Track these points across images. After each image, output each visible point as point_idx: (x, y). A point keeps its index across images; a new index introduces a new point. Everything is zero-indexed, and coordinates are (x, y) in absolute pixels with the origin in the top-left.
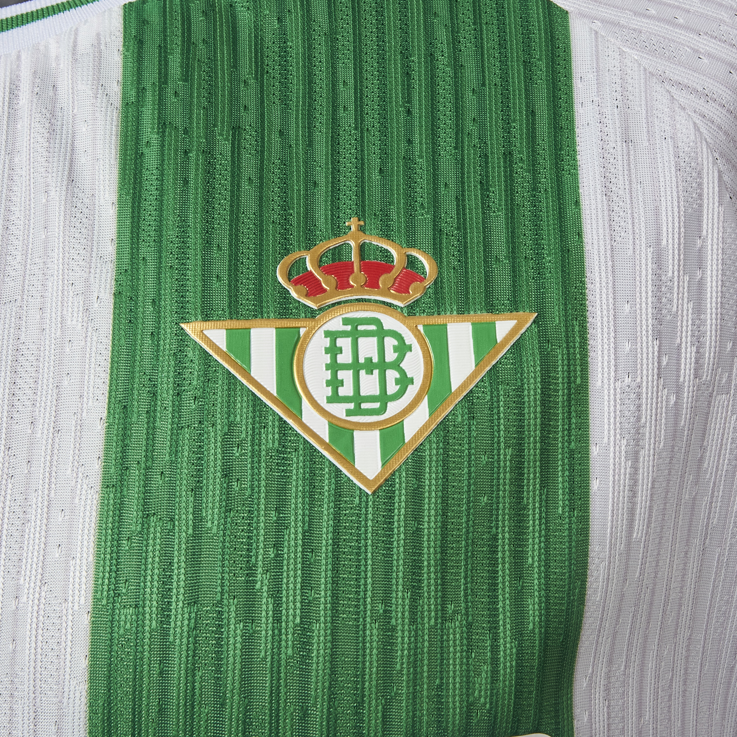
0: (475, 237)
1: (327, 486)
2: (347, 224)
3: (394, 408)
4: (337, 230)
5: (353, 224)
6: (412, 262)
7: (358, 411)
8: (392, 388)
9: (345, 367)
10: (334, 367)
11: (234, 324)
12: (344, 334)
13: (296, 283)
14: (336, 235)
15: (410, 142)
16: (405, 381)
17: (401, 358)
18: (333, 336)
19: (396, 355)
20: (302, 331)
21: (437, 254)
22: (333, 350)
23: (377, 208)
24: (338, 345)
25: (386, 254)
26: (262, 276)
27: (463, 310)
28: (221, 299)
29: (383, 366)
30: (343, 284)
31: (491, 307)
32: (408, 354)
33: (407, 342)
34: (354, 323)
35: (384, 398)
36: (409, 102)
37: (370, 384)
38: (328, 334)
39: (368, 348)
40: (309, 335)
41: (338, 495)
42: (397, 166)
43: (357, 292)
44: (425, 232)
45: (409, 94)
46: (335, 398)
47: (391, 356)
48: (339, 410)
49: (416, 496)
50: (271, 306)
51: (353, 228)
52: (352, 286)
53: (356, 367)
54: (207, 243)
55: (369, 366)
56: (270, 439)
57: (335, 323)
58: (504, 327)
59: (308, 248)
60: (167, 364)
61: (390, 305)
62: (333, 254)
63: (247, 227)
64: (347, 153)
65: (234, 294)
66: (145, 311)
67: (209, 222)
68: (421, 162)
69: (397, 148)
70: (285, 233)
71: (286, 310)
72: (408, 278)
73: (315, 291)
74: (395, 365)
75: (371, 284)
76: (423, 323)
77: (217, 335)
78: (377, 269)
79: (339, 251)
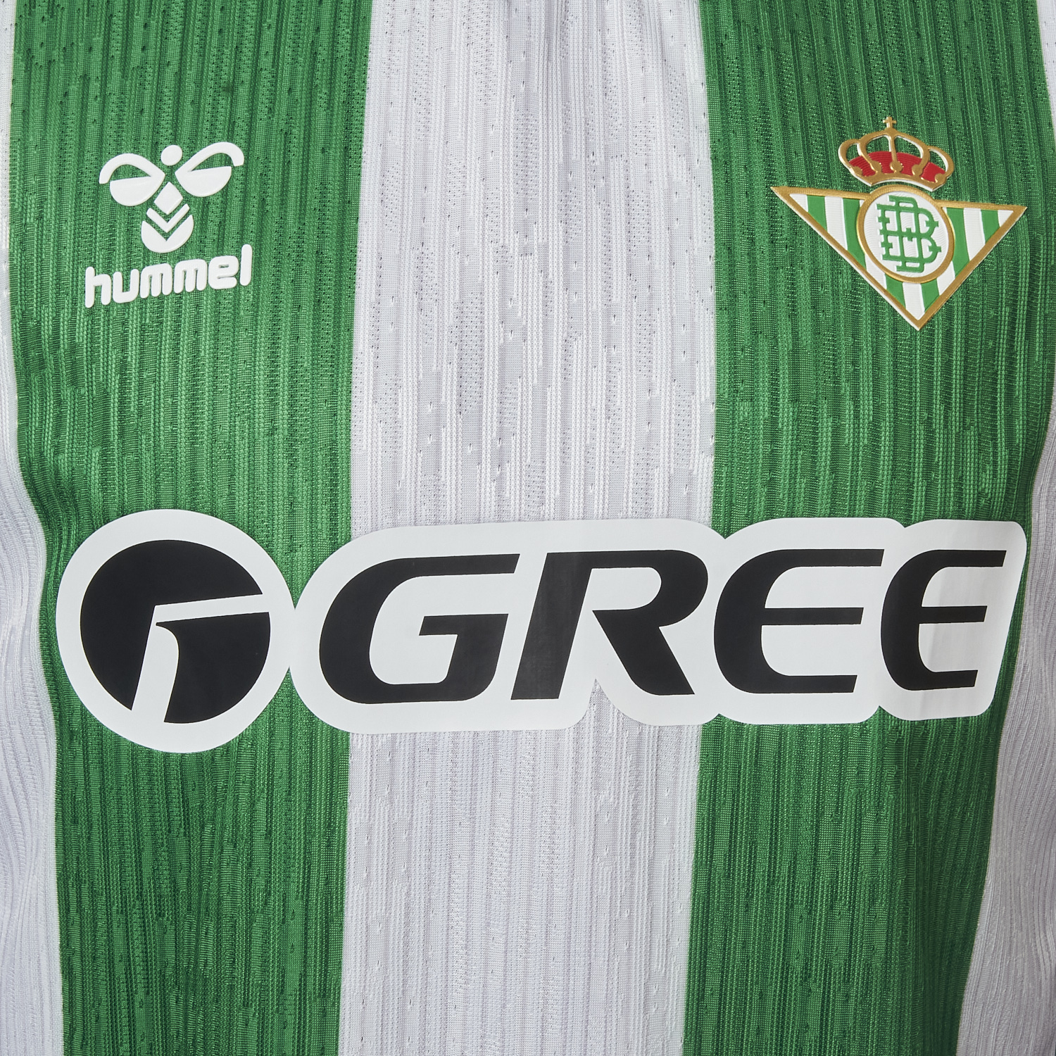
0: (977, 142)
1: (887, 321)
2: (884, 121)
3: (929, 268)
4: (878, 126)
5: (888, 122)
6: (933, 157)
7: (903, 268)
8: (927, 254)
9: (893, 233)
10: (886, 233)
11: (813, 192)
12: (890, 208)
13: (854, 164)
14: (877, 129)
15: (922, 60)
16: (935, 249)
17: (931, 232)
18: (883, 208)
19: (928, 228)
20: (861, 203)
21: (952, 154)
22: (884, 220)
23: (905, 110)
24: (886, 216)
25: (915, 149)
26: (828, 157)
27: (974, 199)
28: (801, 172)
29: (920, 236)
30: (886, 169)
31: (993, 199)
32: (936, 229)
33: (935, 220)
34: (898, 200)
35: (922, 260)
36: (917, 26)
37: (911, 249)
38: (879, 206)
39: (908, 221)
40: (867, 206)
41: (895, 329)
42: (914, 79)
43: (897, 176)
44: (941, 133)
45: (917, 20)
46: (887, 257)
47: (924, 229)
48: (892, 266)
49: (948, 335)
50: (838, 179)
51: (888, 125)
52: (892, 172)
53: (900, 234)
54: (785, 124)
55: (910, 235)
56: (845, 281)
57: (884, 200)
58: (1004, 215)
59: (857, 137)
60: (761, 218)
61: (922, 189)
62: (876, 145)
63: (812, 115)
64: (876, 63)
65: (809, 168)
66: (739, 174)
67: (783, 108)
68: (933, 78)
69: (913, 64)
70: (840, 123)
71: (848, 184)
72: (932, 170)
73: (867, 172)
74: (928, 236)
75: (906, 171)
76: (945, 205)
77: (801, 199)
78: (909, 160)
79: (880, 143)
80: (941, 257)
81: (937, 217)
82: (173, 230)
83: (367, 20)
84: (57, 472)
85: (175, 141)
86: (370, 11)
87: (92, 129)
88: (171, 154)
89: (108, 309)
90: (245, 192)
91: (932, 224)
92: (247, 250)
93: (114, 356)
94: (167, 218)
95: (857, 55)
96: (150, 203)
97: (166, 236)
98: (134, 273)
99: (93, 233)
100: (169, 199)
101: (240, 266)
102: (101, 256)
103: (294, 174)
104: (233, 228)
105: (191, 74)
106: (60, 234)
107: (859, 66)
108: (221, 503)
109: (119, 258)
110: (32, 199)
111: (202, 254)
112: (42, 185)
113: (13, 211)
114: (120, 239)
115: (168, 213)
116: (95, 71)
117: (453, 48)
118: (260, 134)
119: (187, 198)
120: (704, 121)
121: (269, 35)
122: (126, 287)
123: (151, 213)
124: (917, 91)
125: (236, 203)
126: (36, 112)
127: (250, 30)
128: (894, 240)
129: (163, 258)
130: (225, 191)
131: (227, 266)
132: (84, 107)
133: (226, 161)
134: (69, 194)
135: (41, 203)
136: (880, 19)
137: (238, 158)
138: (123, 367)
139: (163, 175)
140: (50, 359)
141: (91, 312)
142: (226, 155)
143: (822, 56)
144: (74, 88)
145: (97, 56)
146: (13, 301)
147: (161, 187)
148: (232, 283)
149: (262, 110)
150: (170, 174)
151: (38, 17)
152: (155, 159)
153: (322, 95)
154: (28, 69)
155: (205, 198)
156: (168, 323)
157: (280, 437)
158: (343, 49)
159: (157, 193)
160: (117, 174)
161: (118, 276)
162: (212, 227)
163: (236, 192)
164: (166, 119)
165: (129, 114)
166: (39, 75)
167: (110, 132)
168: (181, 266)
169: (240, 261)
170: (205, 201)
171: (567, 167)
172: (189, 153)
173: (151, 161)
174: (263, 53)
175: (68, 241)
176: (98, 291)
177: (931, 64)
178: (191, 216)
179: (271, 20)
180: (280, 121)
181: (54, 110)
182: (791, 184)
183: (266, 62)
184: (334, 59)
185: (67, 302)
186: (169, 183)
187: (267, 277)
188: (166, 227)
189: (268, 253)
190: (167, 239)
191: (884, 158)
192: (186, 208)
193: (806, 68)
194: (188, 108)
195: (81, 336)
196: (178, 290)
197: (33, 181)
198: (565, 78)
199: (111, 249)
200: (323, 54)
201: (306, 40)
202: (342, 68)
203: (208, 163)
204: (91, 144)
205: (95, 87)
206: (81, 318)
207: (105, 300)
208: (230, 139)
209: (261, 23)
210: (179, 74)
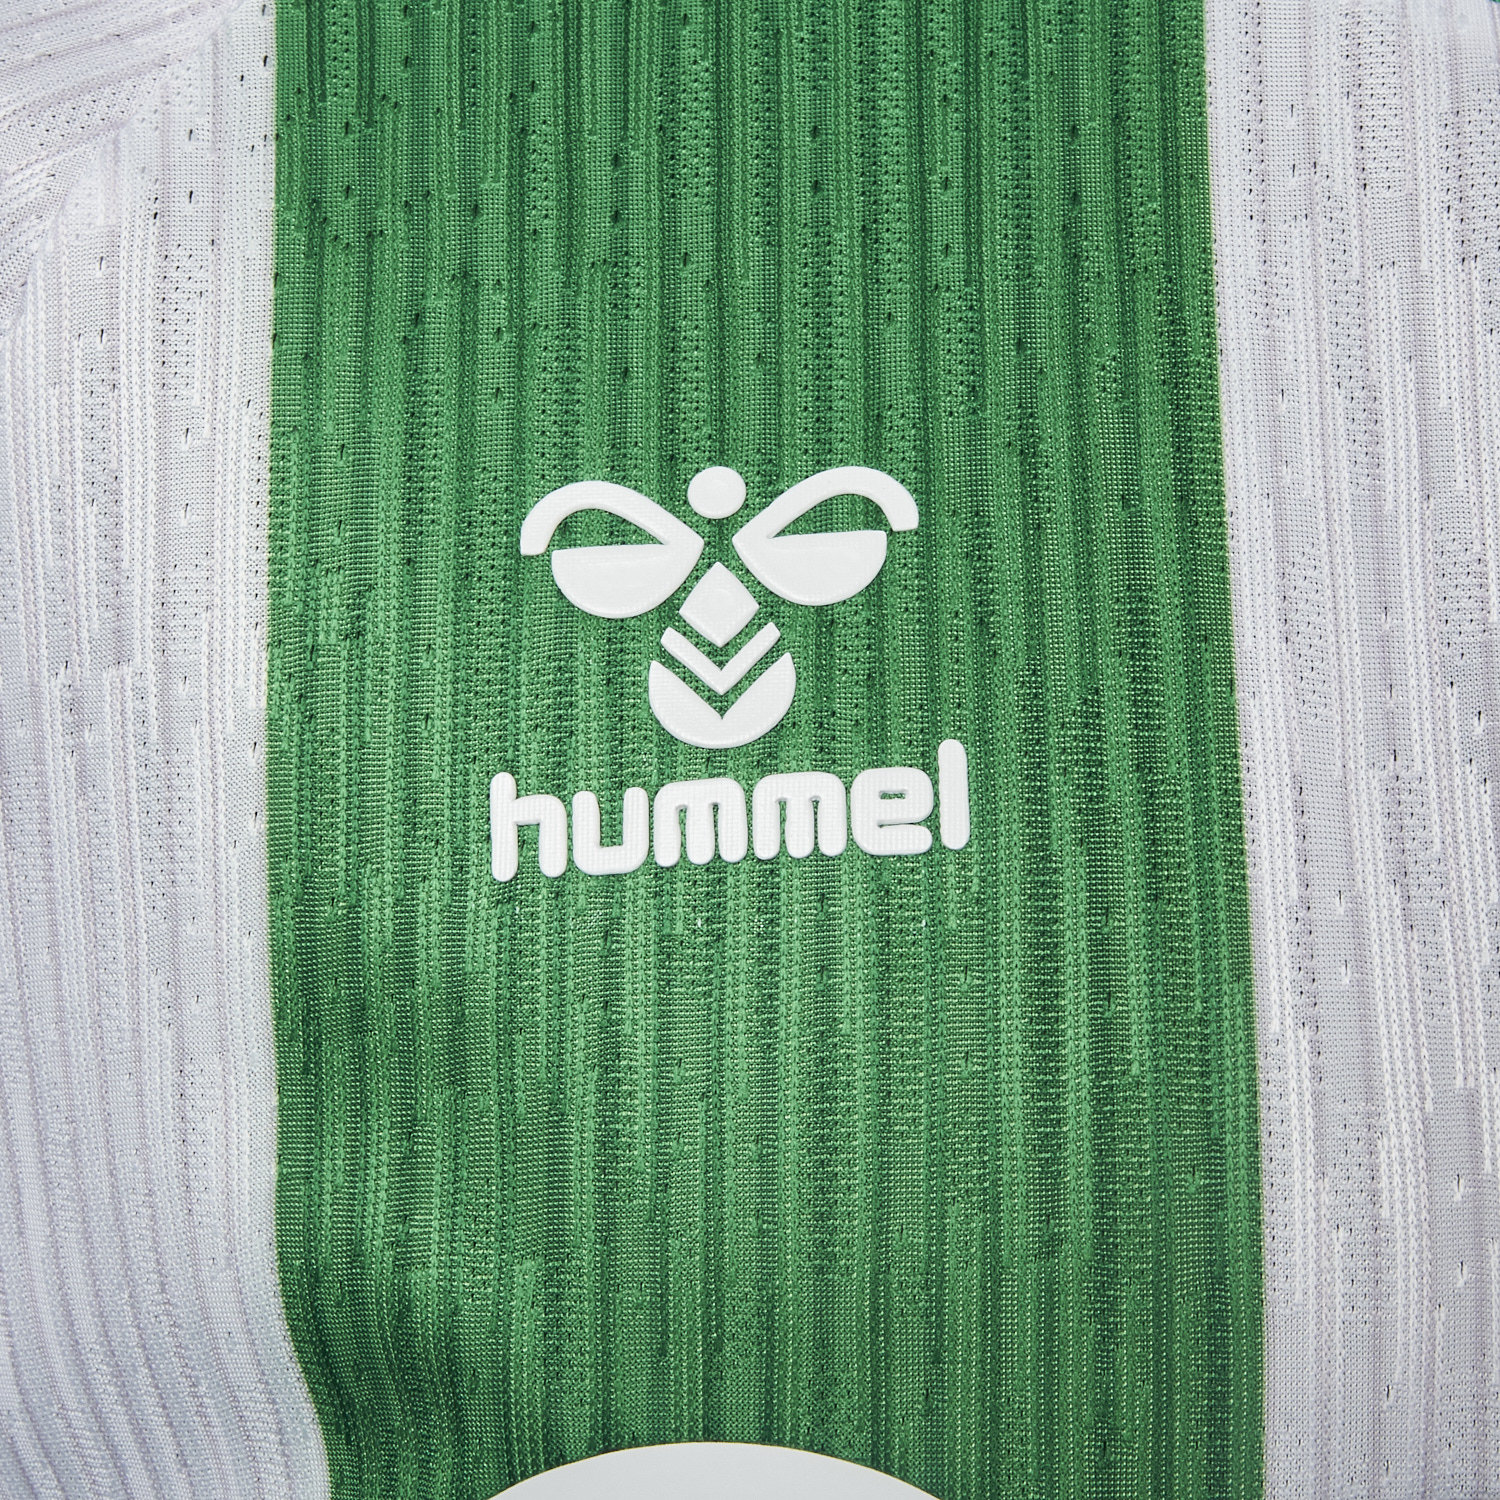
82: (738, 689)
83: (1199, 180)
85: (720, 457)
86: (1204, 162)
87: (493, 413)
88: (716, 490)
89: (559, 888)
90: (929, 598)
92: (952, 755)
93: (582, 1018)
94: (719, 655)
96: (668, 612)
97: (721, 703)
98: (634, 799)
99: (508, 685)
100: (720, 606)
101: (936, 795)
102: (533, 748)
104: (906, 693)
105: (748, 283)
106: (412, 681)
109: (589, 747)
110: (334, 587)
111: (826, 758)
112: (359, 551)
113: (277, 611)
114: (589, 700)
115: (720, 642)
116: (493, 263)
117: (1424, 266)
118: (952, 455)
119: (771, 606)
121: (946, 204)
122: (611, 832)
123: (672, 640)
125: (906, 628)
126: (339, 356)
127: (895, 189)
129: (714, 762)
130: (876, 590)
131: (900, 796)
132: (467, 352)
133: (871, 515)
134: (438, 575)
135: (361, 593)
137: (903, 511)
138: (610, 1053)
139: (697, 543)
140: (384, 1011)
141: (507, 894)
142: (867, 501)
144: (440, 302)
145: (494, 223)
146: (277, 851)
147: (695, 575)
148: (921, 841)
149: (951, 390)
150: (718, 537)
151: (334, 125)
152: (674, 499)
154: (315, 252)
155: (820, 610)
156: (740, 946)
158: (1147, 249)
159: (685, 589)
160: (568, 532)
161: (586, 804)
162: (848, 688)
164: (695, 399)
165: (593, 378)
166: (341, 268)
167: (542, 416)
168: (770, 788)
169: (935, 783)
170: (824, 618)
172: (766, 487)
173: (662, 502)
174: (937, 246)
175: (439, 699)
176: (527, 838)
178: (786, 659)
179: (947, 165)
181: (389, 356)
183: (948, 267)
185: (439, 865)
186: (718, 565)
188: (720, 680)
189: (1011, 759)
190: (722, 711)
192: (770, 634)
194: (748, 377)
195: (482, 948)
196: (766, 850)
197: (334, 538)
199: (562, 729)
201: (1048, 222)
203: (821, 518)
204: (493, 453)
205: (494, 306)
206: (478, 902)
207: (552, 864)
208: (873, 456)
209: (922, 173)
210: (718, 285)
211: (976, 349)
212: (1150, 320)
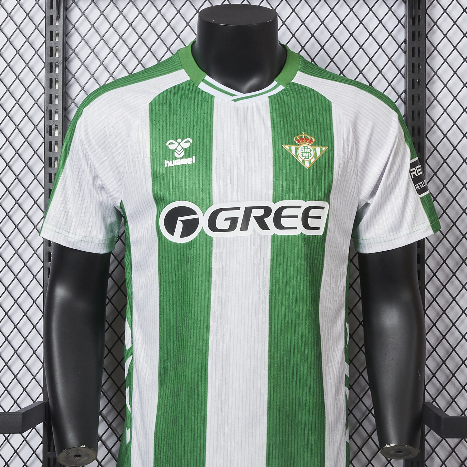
0: (319, 136)
3: (310, 158)
4: (301, 134)
6: (311, 139)
7: (305, 158)
8: (310, 156)
10: (302, 152)
11: (289, 146)
13: (297, 141)
16: (311, 155)
18: (302, 148)
21: (315, 138)
22: (302, 150)
23: (306, 130)
25: (308, 138)
26: (292, 140)
27: (318, 146)
28: (288, 142)
30: (303, 141)
31: (322, 146)
34: (305, 147)
35: (309, 157)
37: (307, 155)
39: (306, 150)
40: (299, 148)
41: (303, 169)
42: (308, 125)
44: (313, 134)
46: (302, 156)
47: (309, 151)
48: (303, 158)
49: (313, 170)
50: (294, 144)
51: (303, 133)
53: (305, 152)
54: (285, 134)
55: (307, 153)
56: (295, 161)
57: (302, 147)
58: (324, 149)
59: (298, 136)
60: (281, 151)
61: (309, 145)
63: (290, 132)
64: (302, 122)
65: (289, 142)
66: (277, 143)
67: (284, 131)
68: (312, 124)
69: (308, 122)
70: (294, 133)
71: (296, 144)
72: (311, 141)
73: (299, 142)
74: (310, 153)
75: (306, 141)
76: (313, 147)
77: (287, 147)
78: (307, 140)
79: (302, 137)
80: (312, 156)
81: (312, 149)
83: (213, 117)
84: (160, 195)
85: (180, 138)
87: (165, 136)
88: (179, 140)
89: (169, 167)
90: (193, 147)
91: (311, 151)
92: (194, 157)
93: (171, 175)
94: (179, 152)
95: (298, 121)
96: (176, 149)
97: (179, 155)
98: (174, 161)
99: (166, 154)
100: (179, 148)
102: (167, 159)
103: (201, 144)
104: (191, 153)
105: (182, 126)
106: (160, 154)
107: (298, 123)
108: (190, 199)
109: (171, 158)
110: (154, 148)
111: (186, 158)
112: (156, 146)
113: (151, 150)
114: (171, 155)
116: (164, 125)
117: (228, 122)
118: (195, 137)
119: (183, 148)
120: (271, 134)
121: (195, 119)
122: (172, 164)
123: (176, 151)
124: (309, 127)
125: (191, 149)
126: (154, 133)
127: (192, 118)
128: (303, 153)
129: (179, 158)
130: (189, 147)
131: (190, 160)
132: (163, 132)
133: (189, 142)
134: (161, 147)
135: (156, 149)
136: (303, 114)
137: (191, 141)
138: (172, 177)
140: (158, 176)
141: (166, 168)
143: (292, 122)
144: (161, 128)
145: (165, 122)
146: (151, 166)
148: (192, 163)
149: (195, 133)
150: (179, 143)
151: (153, 116)
152: (176, 141)
153: (205, 130)
154: (152, 125)
155: (186, 148)
156: (180, 170)
157: (200, 188)
159: (177, 147)
160: (170, 144)
161: (171, 162)
162: (187, 153)
163: (191, 147)
164: (178, 134)
165: (171, 133)
166: (154, 126)
167: (168, 136)
168: (182, 160)
169: (193, 159)
170: (186, 149)
171: (248, 142)
172: (183, 140)
174: (195, 122)
175: (161, 155)
176: (167, 164)
177: (311, 122)
179: (196, 116)
180: (198, 135)
181: (158, 132)
182: (286, 145)
183: (195, 124)
184: (207, 124)
185: (162, 166)
186: (179, 145)
187: (197, 162)
188: (179, 153)
189: (198, 157)
191: (302, 139)
192: (183, 150)
193: (289, 124)
194: (182, 132)
195: (165, 172)
196: (182, 164)
197: (154, 145)
198: (247, 127)
199: (169, 157)
200: (205, 123)
201: (202, 120)
202: (209, 125)
203: (186, 142)
204: (165, 139)
205: (165, 128)
206: (164, 168)
207: (169, 166)
208: (190, 138)
209: (194, 117)
210: (180, 126)
211: (197, 130)
212: (209, 127)
